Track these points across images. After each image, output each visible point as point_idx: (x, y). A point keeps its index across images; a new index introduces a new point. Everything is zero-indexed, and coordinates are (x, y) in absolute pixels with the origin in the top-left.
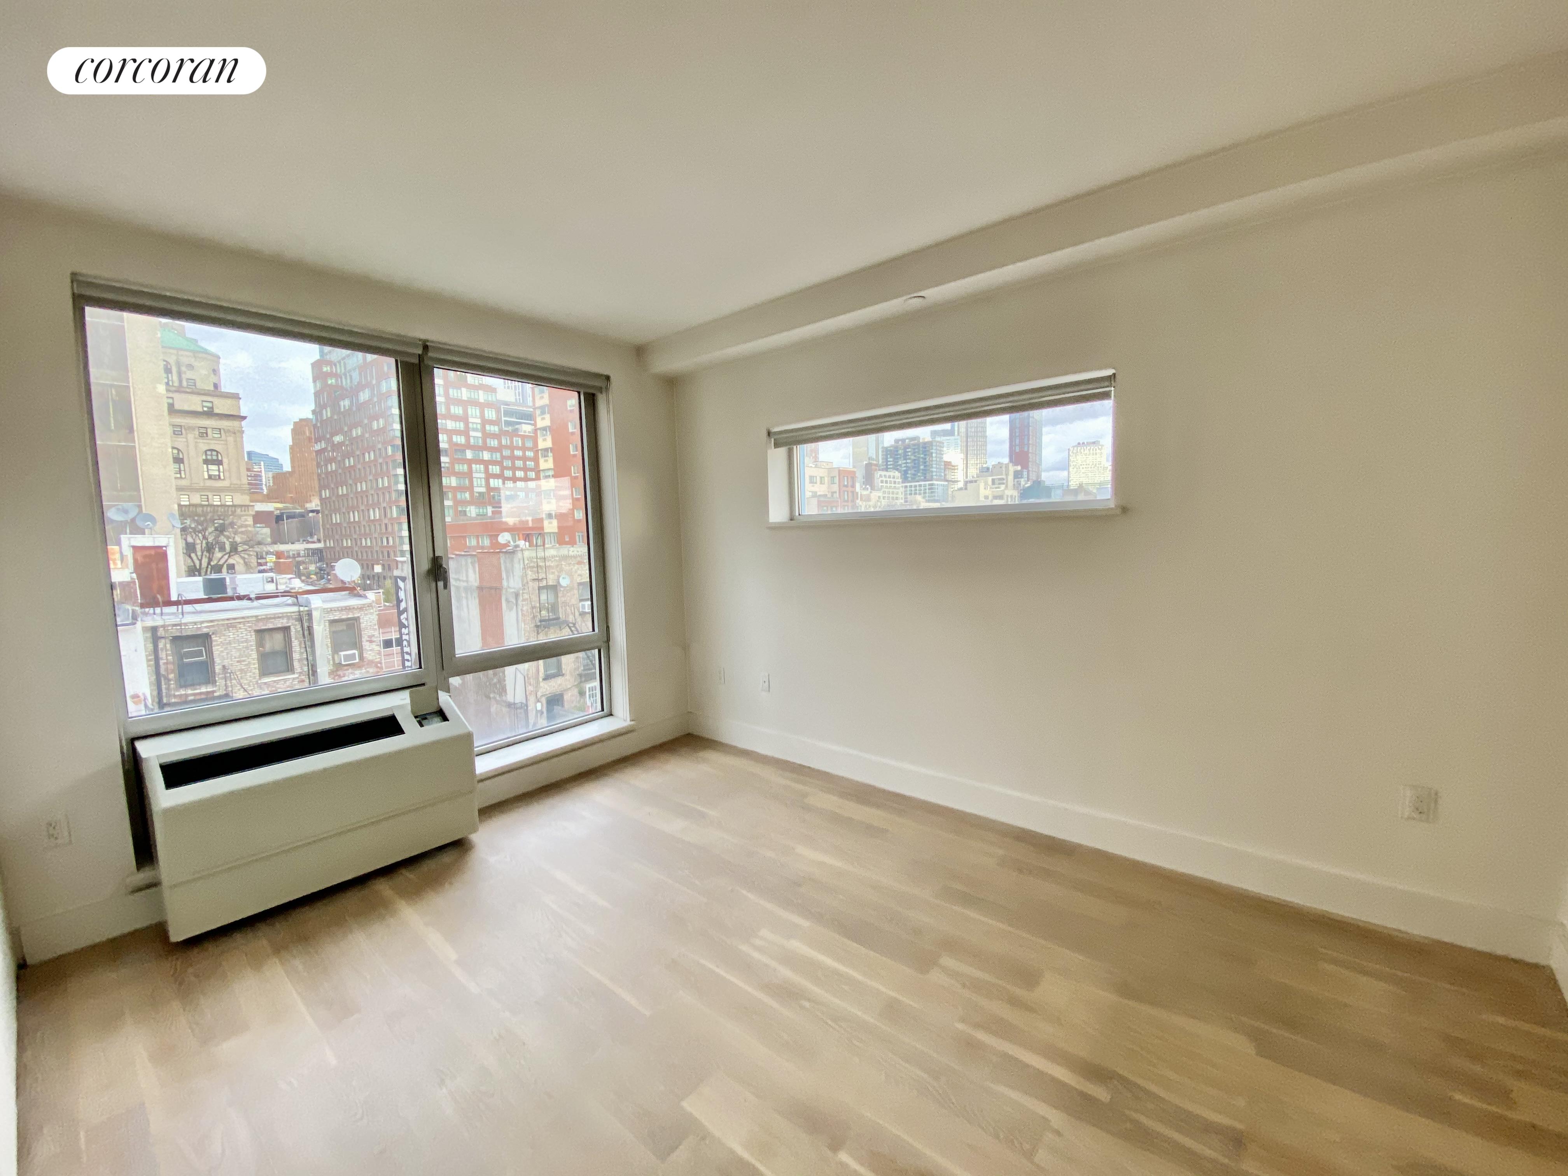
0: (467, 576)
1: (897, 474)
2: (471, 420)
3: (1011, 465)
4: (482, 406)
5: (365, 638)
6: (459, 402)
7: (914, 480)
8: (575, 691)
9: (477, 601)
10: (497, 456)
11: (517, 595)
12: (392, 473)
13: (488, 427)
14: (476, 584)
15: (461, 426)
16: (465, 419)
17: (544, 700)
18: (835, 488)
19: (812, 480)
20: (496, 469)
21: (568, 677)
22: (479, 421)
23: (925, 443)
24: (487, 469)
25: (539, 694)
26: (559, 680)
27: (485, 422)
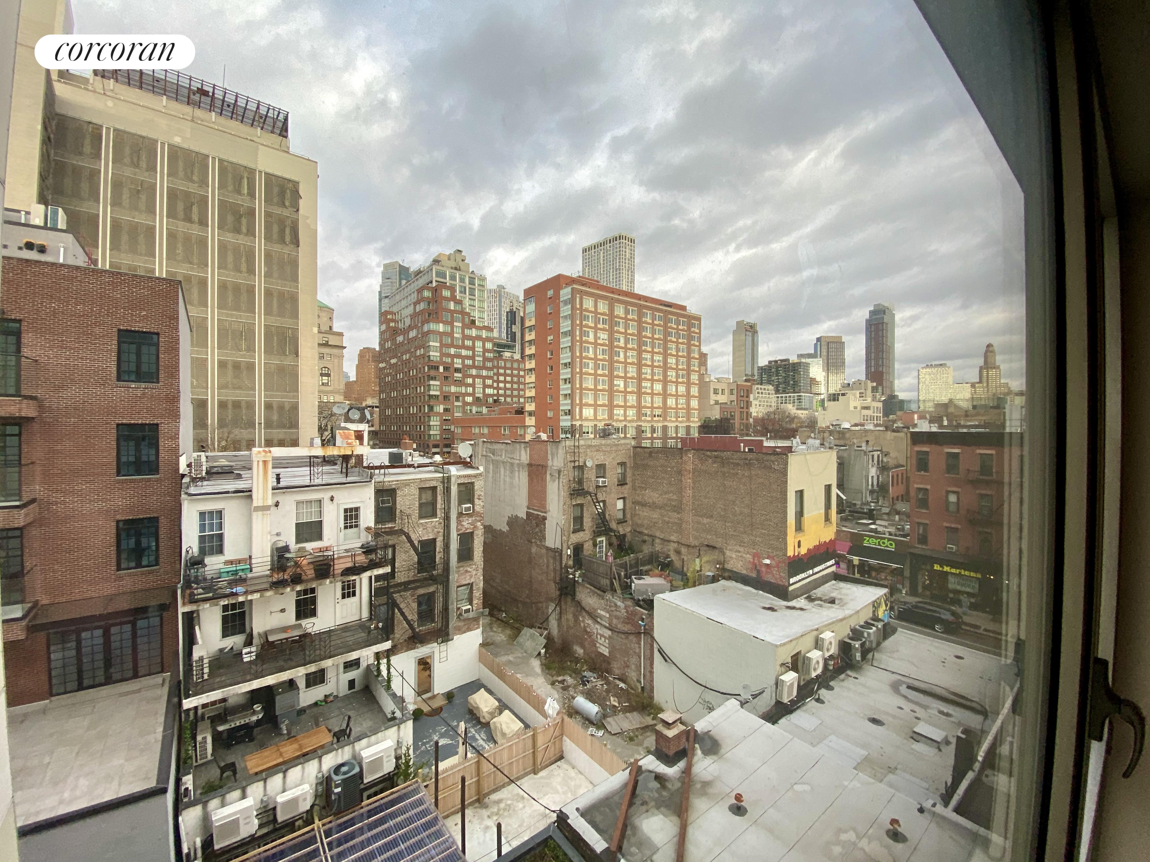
0: (520, 456)
1: (771, 387)
2: (476, 349)
3: (869, 382)
4: (484, 340)
5: (476, 497)
6: (470, 338)
7: (784, 392)
8: (591, 542)
9: (527, 473)
10: (491, 373)
11: (559, 472)
12: (427, 383)
13: (487, 354)
14: (527, 462)
15: (470, 353)
16: (473, 348)
17: (572, 547)
18: (734, 397)
19: (716, 392)
20: (489, 382)
21: (587, 532)
22: (481, 350)
23: (794, 364)
24: (484, 382)
25: (570, 543)
26: (581, 534)
27: (485, 350)
